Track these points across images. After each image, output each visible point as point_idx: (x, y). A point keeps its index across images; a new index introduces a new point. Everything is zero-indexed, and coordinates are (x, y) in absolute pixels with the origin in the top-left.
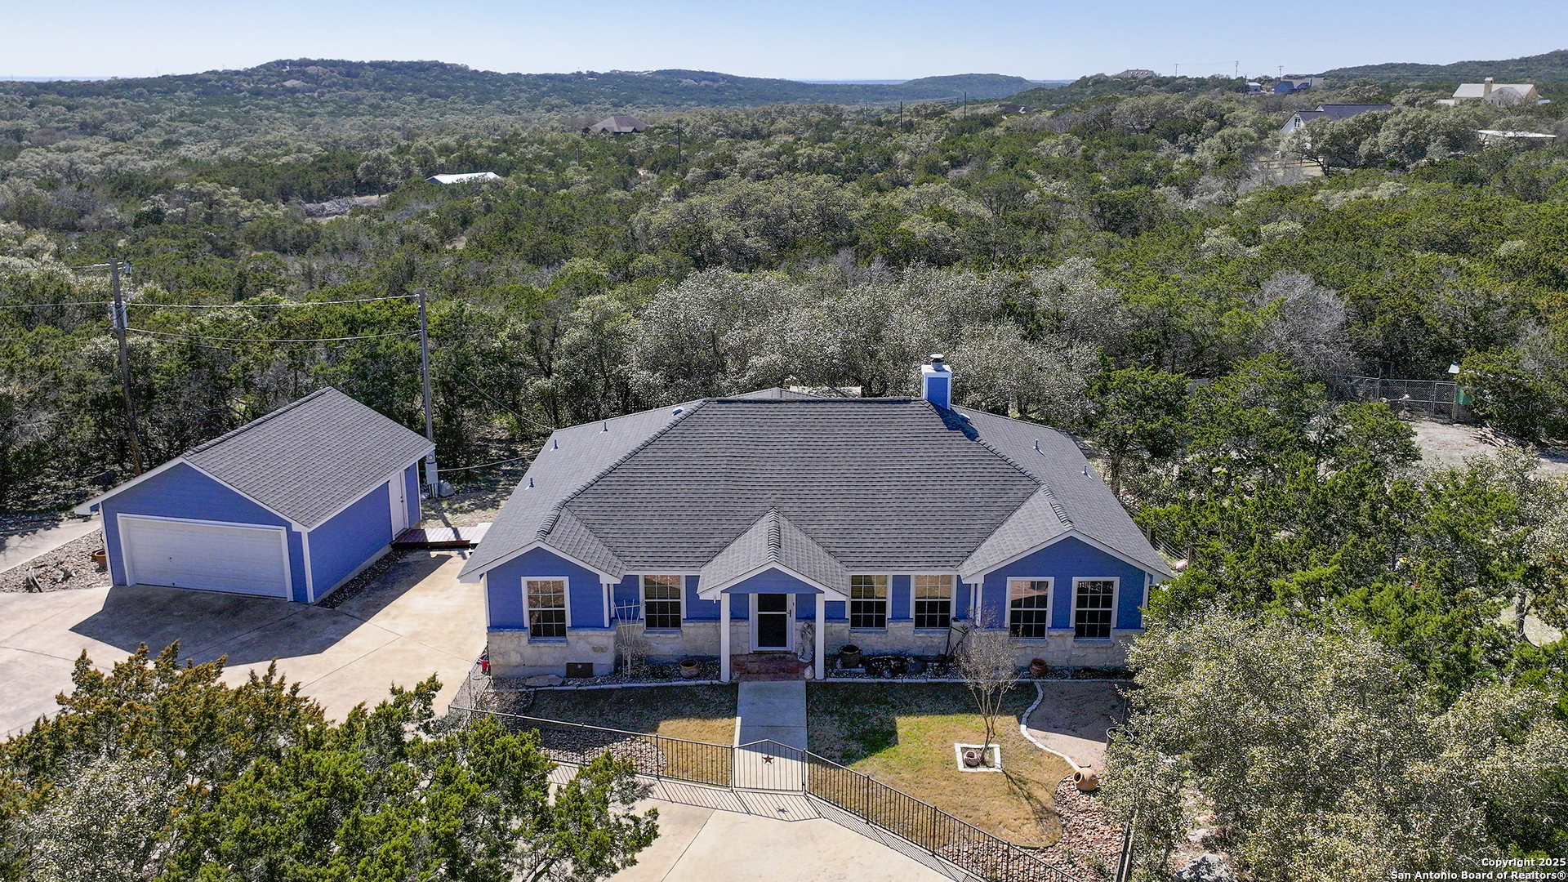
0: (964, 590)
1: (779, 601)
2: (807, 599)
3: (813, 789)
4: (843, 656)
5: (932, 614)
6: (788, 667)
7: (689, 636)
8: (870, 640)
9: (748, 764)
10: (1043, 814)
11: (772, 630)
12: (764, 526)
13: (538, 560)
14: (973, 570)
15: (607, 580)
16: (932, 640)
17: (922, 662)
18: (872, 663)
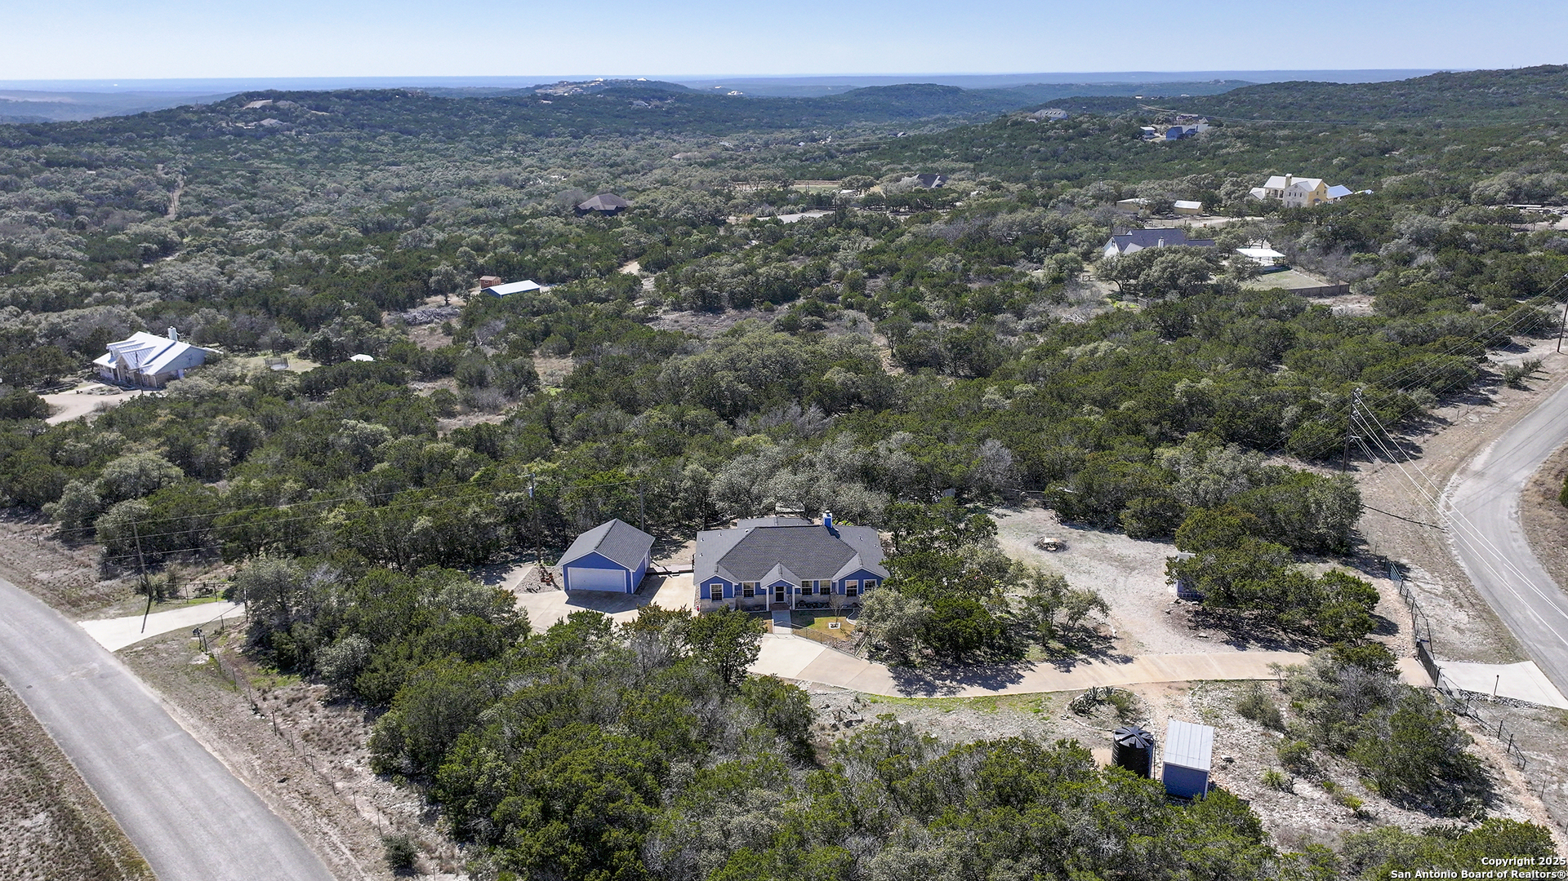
0: (834, 584)
1: (782, 589)
2: (790, 587)
3: (794, 633)
4: (800, 603)
5: (825, 591)
6: (785, 607)
7: (757, 598)
8: (807, 599)
9: (777, 629)
10: (848, 636)
11: (780, 597)
12: (777, 567)
13: (715, 579)
14: (836, 579)
15: (734, 584)
16: (825, 598)
17: (822, 605)
18: (809, 605)
